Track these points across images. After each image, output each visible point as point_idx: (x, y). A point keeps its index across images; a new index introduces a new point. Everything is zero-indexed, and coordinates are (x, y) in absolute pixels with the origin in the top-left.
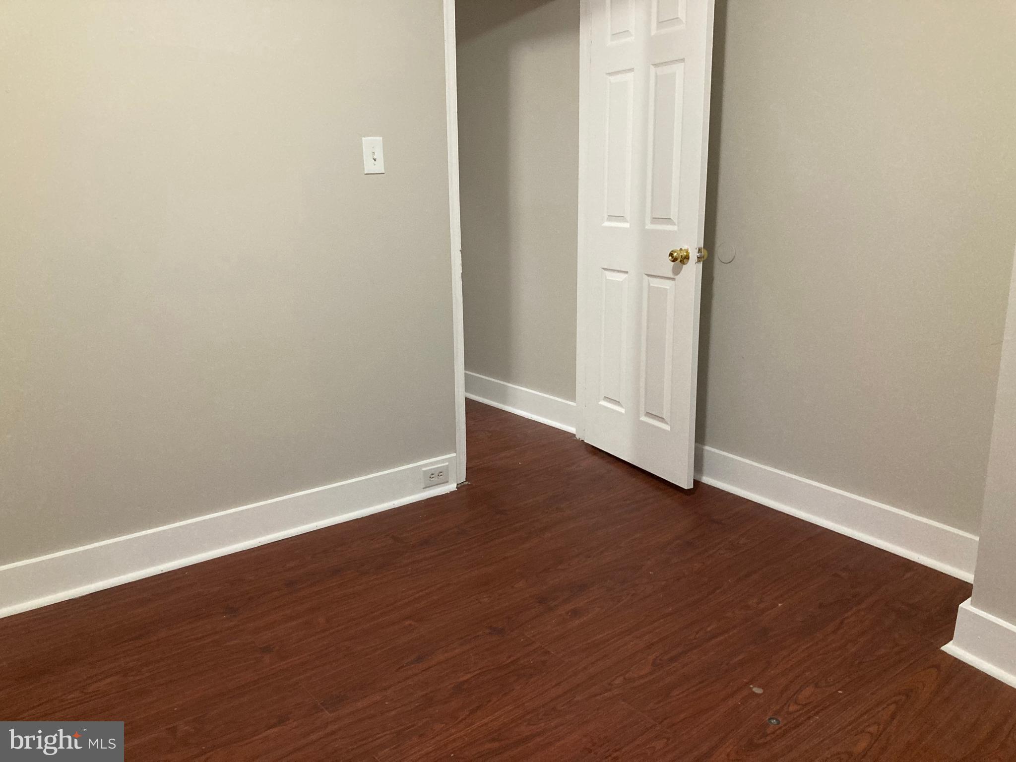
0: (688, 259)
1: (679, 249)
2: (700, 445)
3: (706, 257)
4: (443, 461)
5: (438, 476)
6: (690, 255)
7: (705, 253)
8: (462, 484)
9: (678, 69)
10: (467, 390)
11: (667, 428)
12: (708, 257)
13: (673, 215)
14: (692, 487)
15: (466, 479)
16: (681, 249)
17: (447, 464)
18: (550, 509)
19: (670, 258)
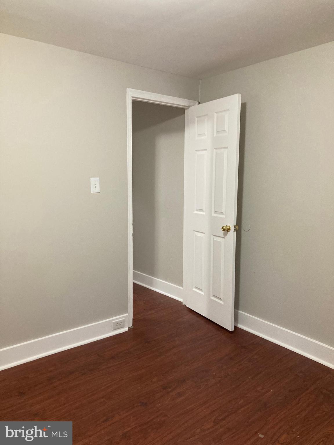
0: (230, 230)
1: (226, 226)
2: (237, 310)
3: (237, 229)
4: (122, 317)
5: (120, 325)
6: (231, 228)
7: (237, 227)
8: (131, 328)
9: (225, 151)
10: (134, 279)
11: (222, 303)
12: (238, 229)
13: (223, 211)
14: (233, 330)
15: (132, 325)
16: (227, 226)
17: (124, 319)
18: (170, 341)
19: (222, 229)
